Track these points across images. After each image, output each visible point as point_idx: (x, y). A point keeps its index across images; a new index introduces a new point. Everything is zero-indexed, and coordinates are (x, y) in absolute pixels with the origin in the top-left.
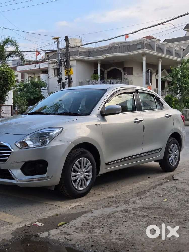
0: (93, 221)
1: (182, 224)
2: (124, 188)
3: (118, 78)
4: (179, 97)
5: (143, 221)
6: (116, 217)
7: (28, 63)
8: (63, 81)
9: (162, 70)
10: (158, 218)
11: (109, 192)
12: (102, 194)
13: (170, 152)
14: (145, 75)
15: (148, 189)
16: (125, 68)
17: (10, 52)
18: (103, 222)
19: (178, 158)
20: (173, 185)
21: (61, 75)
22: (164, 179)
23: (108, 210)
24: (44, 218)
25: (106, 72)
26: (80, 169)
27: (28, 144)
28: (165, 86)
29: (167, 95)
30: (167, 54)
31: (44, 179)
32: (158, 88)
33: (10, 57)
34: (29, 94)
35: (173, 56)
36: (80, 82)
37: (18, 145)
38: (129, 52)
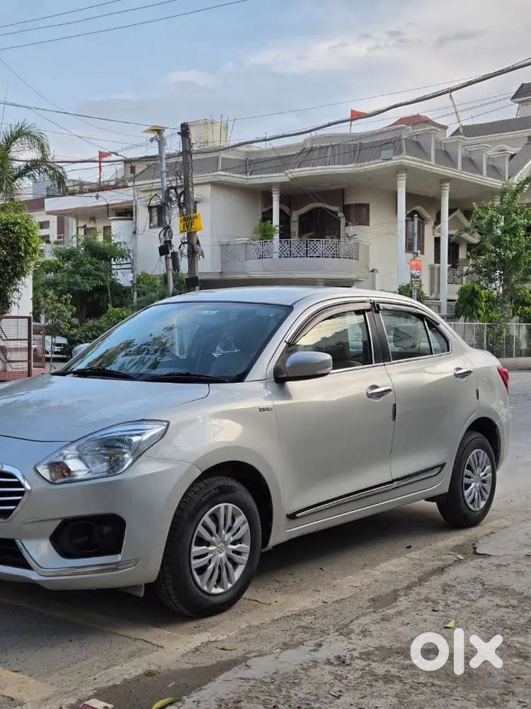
0: (250, 695)
1: (495, 706)
2: (339, 581)
3: (330, 235)
4: (497, 288)
5: (386, 696)
6: (313, 681)
7: (77, 188)
8: (176, 249)
9: (451, 212)
10: (429, 685)
11: (297, 597)
12: (276, 602)
13: (467, 472)
14: (404, 230)
15: (406, 585)
16: (349, 205)
17: (27, 161)
18: (277, 697)
19: (489, 491)
20: (475, 573)
21: (170, 232)
22: (451, 553)
23: (292, 659)
24: (112, 686)
25: (295, 217)
26: (217, 535)
27: (72, 470)
28: (460, 257)
29: (464, 283)
30: (463, 169)
31: (116, 567)
32: (439, 263)
33: (26, 178)
34: (78, 278)
35: (482, 174)
36: (222, 245)
37: (45, 472)
38: (360, 162)
